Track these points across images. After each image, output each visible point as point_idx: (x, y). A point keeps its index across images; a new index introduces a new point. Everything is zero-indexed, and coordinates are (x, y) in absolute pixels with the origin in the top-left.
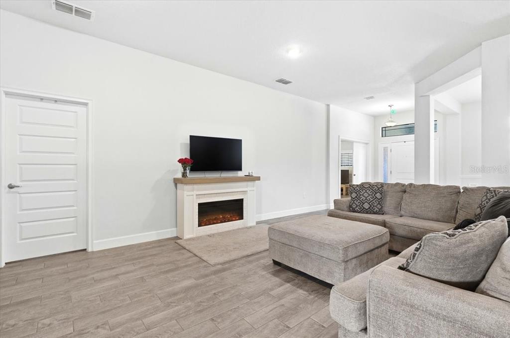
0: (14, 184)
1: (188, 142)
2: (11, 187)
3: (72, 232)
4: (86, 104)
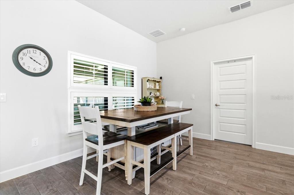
0: (218, 104)
2: (216, 105)
3: (244, 133)
4: (251, 58)
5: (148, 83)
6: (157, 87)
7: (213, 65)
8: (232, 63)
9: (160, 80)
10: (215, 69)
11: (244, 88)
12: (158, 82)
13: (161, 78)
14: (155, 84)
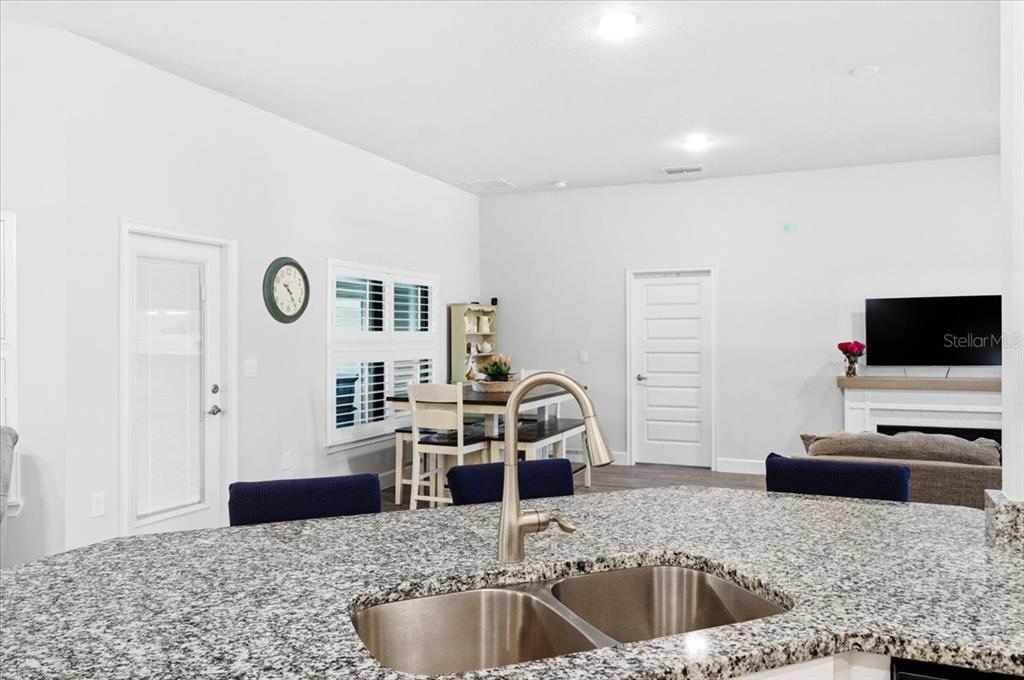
0: (643, 375)
1: (863, 310)
2: (640, 378)
3: (696, 442)
4: (709, 272)
5: (466, 318)
6: (486, 330)
7: (632, 276)
8: (672, 279)
9: (493, 308)
10: (635, 286)
11: (696, 338)
12: (485, 313)
13: (494, 302)
14: (478, 318)
